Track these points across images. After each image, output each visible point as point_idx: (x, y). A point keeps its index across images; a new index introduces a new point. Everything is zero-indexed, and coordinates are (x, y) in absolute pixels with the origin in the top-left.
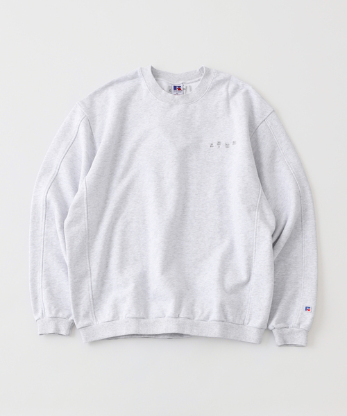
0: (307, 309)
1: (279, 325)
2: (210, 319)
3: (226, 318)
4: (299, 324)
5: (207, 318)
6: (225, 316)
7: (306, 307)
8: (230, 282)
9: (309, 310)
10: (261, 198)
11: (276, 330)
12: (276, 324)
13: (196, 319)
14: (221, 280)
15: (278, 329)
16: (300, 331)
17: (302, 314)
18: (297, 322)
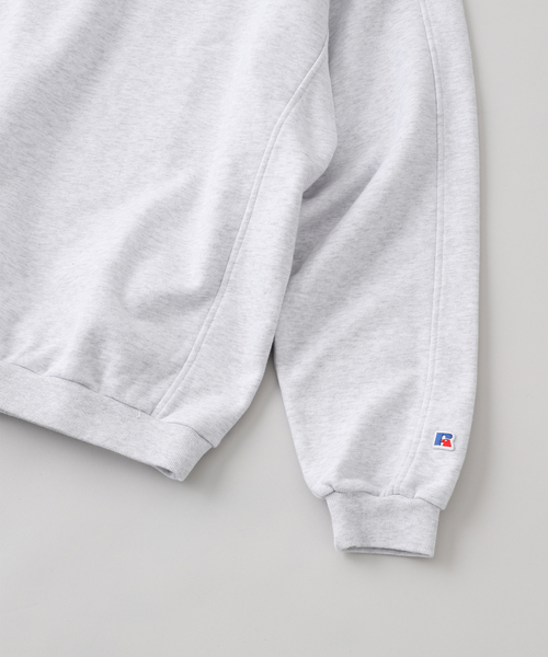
0: (444, 440)
1: (347, 483)
2: (51, 370)
3: (99, 381)
4: (414, 485)
5: (43, 365)
6: (98, 374)
7: (440, 435)
8: (146, 282)
9: (448, 444)
10: (314, 76)
11: (337, 496)
12: (340, 478)
13: (11, 358)
14: (121, 272)
15: (344, 493)
16: (413, 508)
17: (424, 454)
18: (408, 478)
